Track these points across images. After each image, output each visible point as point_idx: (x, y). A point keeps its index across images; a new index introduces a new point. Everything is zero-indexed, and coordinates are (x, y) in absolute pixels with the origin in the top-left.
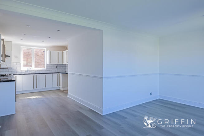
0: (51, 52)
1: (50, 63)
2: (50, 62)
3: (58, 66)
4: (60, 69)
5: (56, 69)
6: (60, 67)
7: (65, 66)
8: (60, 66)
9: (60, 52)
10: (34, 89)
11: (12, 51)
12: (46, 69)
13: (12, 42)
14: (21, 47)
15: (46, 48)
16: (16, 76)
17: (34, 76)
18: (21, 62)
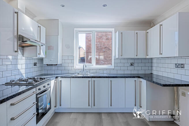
0: (122, 33)
1: (122, 56)
2: (120, 54)
3: (136, 61)
4: (140, 68)
5: (132, 68)
6: (140, 65)
7: (150, 61)
8: (140, 61)
9: (142, 33)
10: (90, 107)
11: (58, 35)
12: (114, 68)
13: (58, 20)
14: (75, 29)
15: (114, 29)
16: (61, 81)
17: (90, 82)
18: (74, 55)
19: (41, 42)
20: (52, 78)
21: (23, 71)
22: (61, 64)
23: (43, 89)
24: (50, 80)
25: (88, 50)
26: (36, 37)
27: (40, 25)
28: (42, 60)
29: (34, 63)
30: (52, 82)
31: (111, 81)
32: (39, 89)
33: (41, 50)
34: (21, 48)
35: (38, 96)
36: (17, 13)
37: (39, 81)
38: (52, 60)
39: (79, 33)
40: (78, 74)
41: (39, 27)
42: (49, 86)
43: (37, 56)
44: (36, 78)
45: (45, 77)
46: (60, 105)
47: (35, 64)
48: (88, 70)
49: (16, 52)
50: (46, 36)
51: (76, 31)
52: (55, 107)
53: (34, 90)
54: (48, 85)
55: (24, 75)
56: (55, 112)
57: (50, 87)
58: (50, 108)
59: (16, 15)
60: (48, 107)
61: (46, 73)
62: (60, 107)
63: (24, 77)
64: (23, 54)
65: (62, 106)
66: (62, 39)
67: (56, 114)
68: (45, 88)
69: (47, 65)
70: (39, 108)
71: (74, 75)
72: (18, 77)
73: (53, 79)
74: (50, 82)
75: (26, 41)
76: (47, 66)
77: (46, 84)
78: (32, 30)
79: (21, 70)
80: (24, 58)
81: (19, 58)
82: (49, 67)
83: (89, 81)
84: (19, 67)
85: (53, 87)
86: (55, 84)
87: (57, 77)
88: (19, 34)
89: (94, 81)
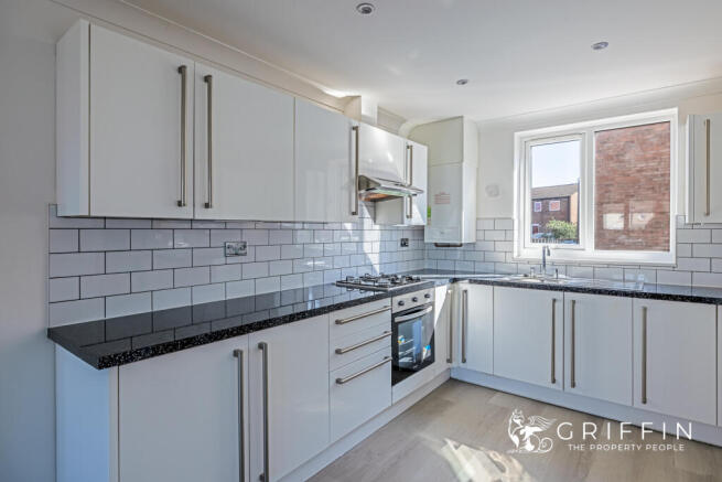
0: (707, 123)
1: (706, 214)
2: (703, 209)
10: (557, 387)
11: (462, 161)
12: (674, 262)
13: (462, 117)
14: (517, 134)
15: (675, 110)
16: (466, 291)
17: (557, 304)
18: (515, 217)
19: (413, 185)
20: (438, 282)
21: (375, 259)
22: (474, 244)
23: (409, 305)
24: (432, 285)
25: (603, 191)
26: (401, 176)
27: (410, 143)
28: (420, 230)
29: (402, 240)
30: (440, 293)
31: (645, 309)
32: (400, 304)
33: (414, 207)
34: (370, 203)
35: (397, 319)
36: (356, 128)
37: (400, 284)
38: (446, 231)
39: (532, 143)
40: (526, 276)
41: (408, 147)
42: (429, 300)
43: (402, 223)
44: (400, 276)
45: (421, 276)
46: (464, 361)
47: (404, 243)
48: (560, 264)
49: (354, 214)
50: (429, 166)
51: (521, 138)
52: (449, 361)
53: (387, 301)
54: (427, 296)
55: (377, 268)
56: (451, 379)
57: (432, 304)
58: (430, 361)
59: (354, 132)
60: (425, 353)
61: (434, 267)
62: (462, 365)
63: (375, 272)
64: (374, 219)
65: (468, 365)
66: (478, 169)
67: (452, 383)
68: (415, 304)
69: (436, 245)
70: (400, 353)
71: (507, 279)
72: (363, 272)
73: (443, 285)
74: (432, 289)
75: (374, 189)
76: (435, 248)
77: (419, 294)
78: (391, 158)
79: (370, 256)
80: (377, 227)
81: (366, 227)
82: (441, 252)
83: (554, 301)
84: (367, 247)
85: (441, 305)
86: (450, 298)
87: (455, 280)
88: (360, 174)
89: (574, 302)
